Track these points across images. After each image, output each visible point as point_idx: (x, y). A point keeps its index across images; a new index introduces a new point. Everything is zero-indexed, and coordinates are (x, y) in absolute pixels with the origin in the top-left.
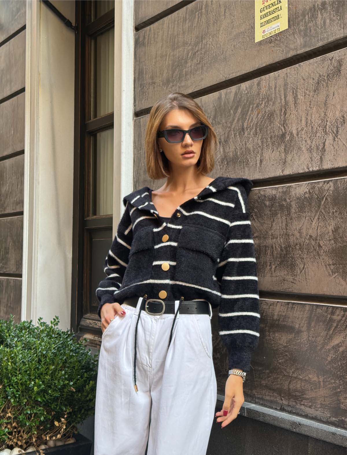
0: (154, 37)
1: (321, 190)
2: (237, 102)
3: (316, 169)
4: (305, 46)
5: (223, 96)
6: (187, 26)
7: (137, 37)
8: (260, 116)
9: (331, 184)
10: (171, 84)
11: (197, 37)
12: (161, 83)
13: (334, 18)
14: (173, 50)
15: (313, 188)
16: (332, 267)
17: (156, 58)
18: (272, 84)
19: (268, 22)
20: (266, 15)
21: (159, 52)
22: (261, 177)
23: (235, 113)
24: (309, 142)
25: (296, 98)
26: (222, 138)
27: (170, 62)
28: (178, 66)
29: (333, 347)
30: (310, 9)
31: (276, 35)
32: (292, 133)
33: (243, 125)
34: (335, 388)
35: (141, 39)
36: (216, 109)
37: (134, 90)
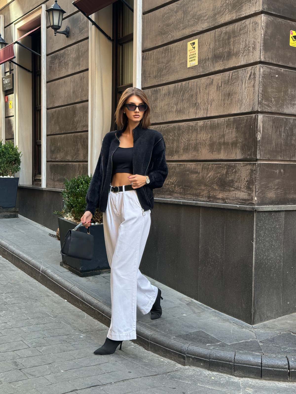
0: (150, 57)
1: (207, 124)
2: (181, 89)
3: (205, 116)
4: (203, 72)
5: (176, 86)
6: (163, 55)
7: (143, 55)
8: (188, 95)
9: (209, 122)
10: (157, 78)
11: (167, 61)
12: (153, 77)
13: (212, 64)
14: (158, 64)
15: (204, 123)
16: (209, 150)
17: (151, 66)
18: (193, 84)
19: (192, 61)
20: (191, 58)
21: (152, 64)
22: (189, 119)
23: (180, 93)
24: (203, 107)
25: (200, 90)
26: (176, 102)
27: (157, 69)
28: (160, 71)
29: (209, 177)
30: (205, 59)
31: (194, 66)
32: (198, 103)
33: (183, 98)
34: (209, 190)
35: (145, 57)
36: (174, 91)
37: (142, 79)
